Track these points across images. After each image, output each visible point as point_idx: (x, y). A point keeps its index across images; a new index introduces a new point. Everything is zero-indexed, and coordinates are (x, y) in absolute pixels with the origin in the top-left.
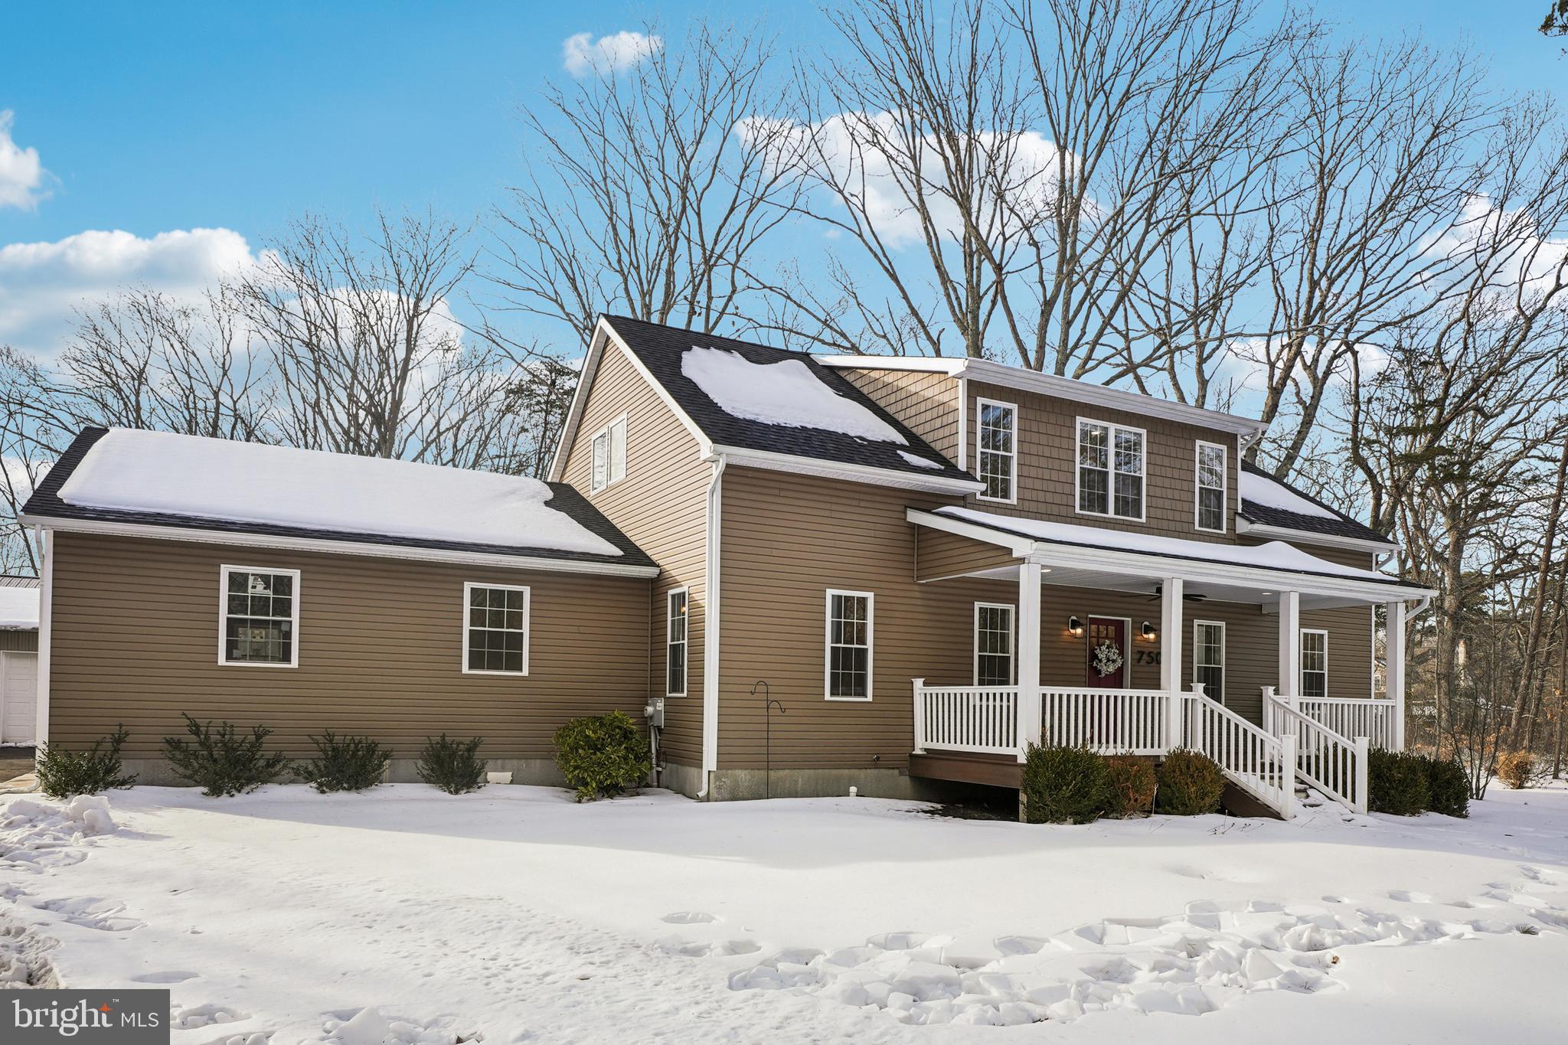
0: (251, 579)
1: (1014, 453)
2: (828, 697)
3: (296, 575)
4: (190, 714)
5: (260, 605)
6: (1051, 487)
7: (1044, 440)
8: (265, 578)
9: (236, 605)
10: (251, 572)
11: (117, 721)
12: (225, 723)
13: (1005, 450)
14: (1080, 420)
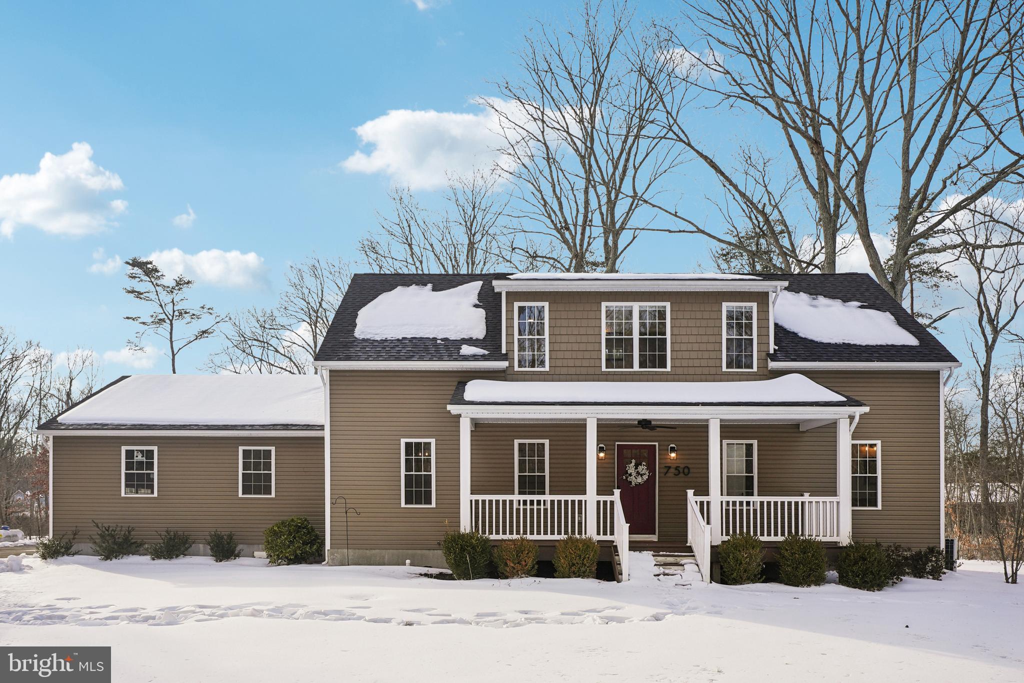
0: (135, 452)
1: (547, 335)
2: (403, 505)
3: (155, 449)
4: (96, 521)
5: (140, 465)
6: (580, 355)
7: (572, 323)
8: (142, 451)
9: (129, 466)
10: (135, 449)
11: (75, 525)
12: (117, 525)
13: (539, 334)
14: (604, 305)
